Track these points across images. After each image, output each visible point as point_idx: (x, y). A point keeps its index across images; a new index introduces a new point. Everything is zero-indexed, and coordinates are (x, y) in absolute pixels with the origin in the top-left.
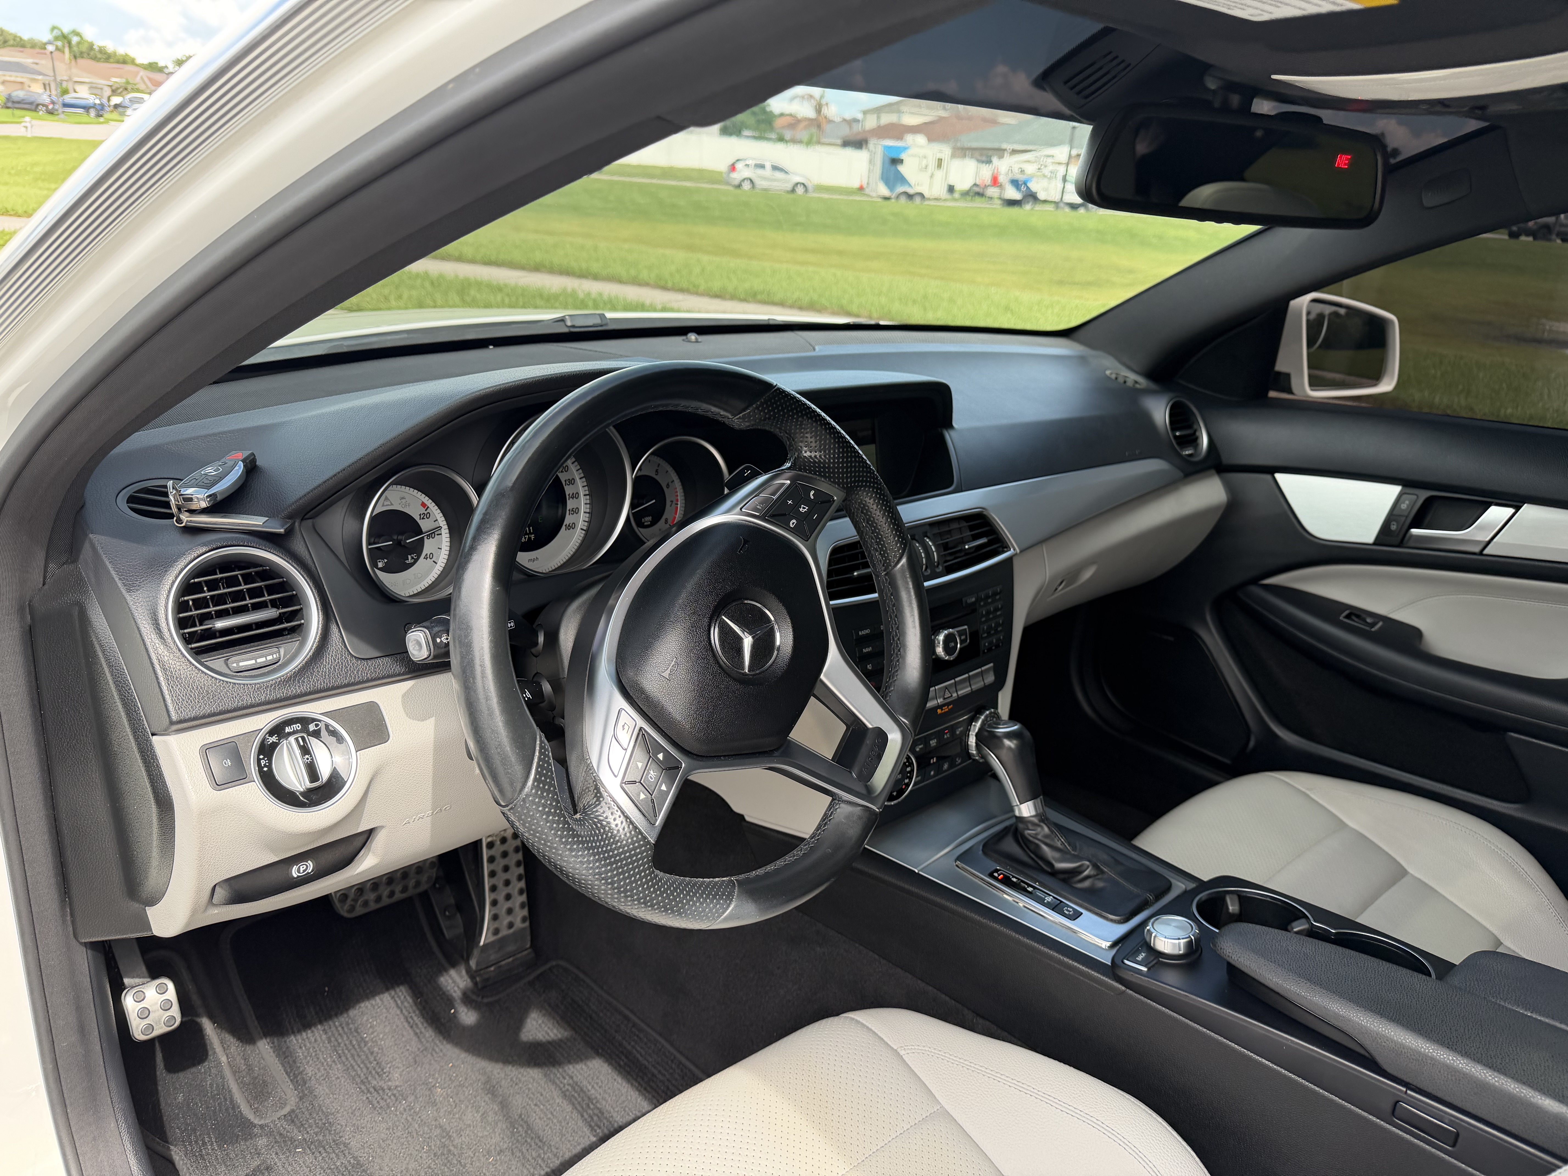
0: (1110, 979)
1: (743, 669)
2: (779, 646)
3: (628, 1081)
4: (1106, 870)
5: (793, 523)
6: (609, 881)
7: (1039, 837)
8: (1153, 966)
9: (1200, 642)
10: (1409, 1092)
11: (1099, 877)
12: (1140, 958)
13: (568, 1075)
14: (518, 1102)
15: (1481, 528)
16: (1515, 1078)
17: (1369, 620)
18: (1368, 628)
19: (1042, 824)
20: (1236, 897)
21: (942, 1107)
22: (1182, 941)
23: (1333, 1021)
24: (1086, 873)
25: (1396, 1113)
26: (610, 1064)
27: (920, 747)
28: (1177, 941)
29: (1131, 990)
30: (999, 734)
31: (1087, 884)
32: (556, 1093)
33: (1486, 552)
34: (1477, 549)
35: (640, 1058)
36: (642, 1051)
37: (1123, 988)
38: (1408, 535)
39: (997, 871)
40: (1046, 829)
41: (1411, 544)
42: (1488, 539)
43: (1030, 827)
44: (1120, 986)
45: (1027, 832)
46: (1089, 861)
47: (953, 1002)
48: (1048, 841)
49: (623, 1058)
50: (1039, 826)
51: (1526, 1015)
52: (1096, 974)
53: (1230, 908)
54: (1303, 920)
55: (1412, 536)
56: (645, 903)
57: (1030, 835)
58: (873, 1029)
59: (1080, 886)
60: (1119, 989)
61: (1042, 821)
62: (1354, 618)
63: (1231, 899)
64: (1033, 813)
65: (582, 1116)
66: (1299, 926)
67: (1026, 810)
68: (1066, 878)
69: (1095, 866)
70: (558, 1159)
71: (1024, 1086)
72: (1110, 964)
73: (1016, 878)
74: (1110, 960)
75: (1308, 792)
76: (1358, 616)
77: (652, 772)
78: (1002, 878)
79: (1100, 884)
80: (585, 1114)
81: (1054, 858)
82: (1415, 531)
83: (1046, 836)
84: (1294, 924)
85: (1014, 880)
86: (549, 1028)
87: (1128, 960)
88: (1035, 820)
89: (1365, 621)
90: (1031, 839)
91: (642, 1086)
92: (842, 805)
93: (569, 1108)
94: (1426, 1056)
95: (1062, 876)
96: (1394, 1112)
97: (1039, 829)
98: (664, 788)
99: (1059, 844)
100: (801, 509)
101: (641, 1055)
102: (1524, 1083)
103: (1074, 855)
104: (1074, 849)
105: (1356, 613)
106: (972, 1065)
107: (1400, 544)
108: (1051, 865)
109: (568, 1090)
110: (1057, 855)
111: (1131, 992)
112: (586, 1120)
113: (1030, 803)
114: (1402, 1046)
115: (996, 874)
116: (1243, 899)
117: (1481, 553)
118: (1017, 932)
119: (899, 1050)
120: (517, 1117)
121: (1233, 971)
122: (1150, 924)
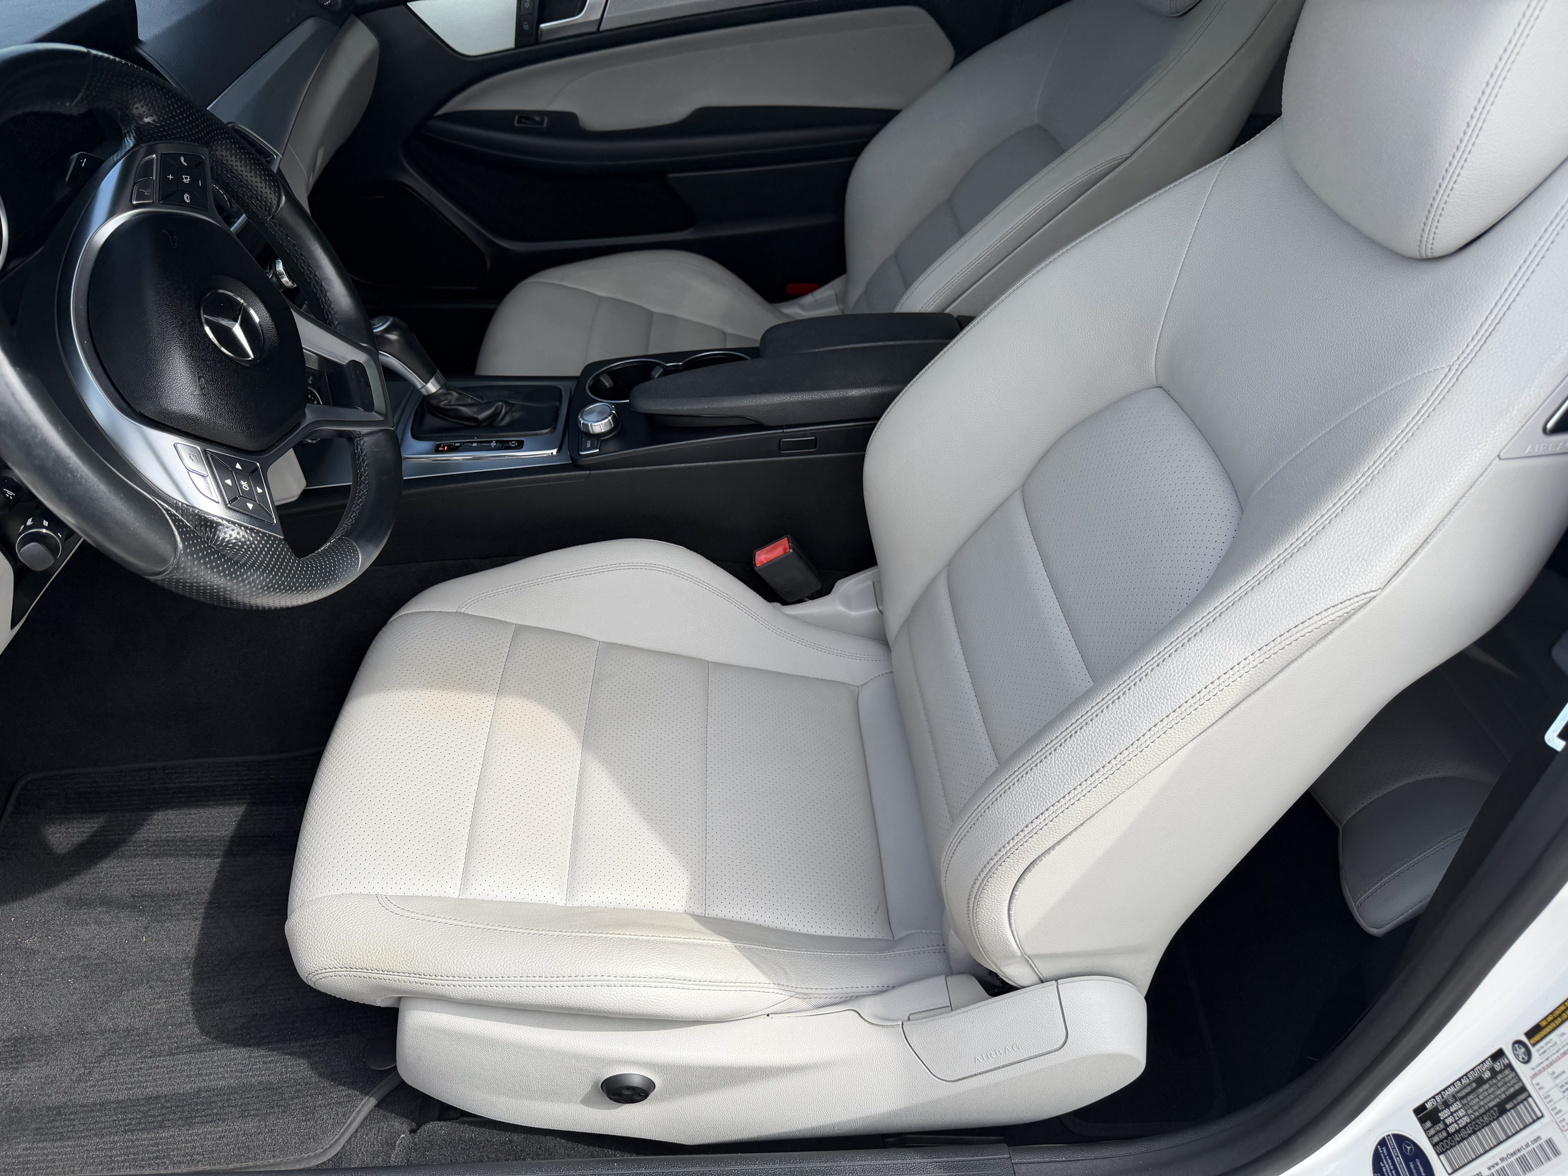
0: (575, 471)
1: (249, 356)
2: (260, 322)
3: (204, 806)
4: (513, 402)
5: (187, 198)
6: (276, 586)
7: (453, 403)
8: (600, 445)
9: (409, 190)
10: (785, 431)
11: (513, 409)
12: (589, 445)
13: (142, 842)
14: (119, 890)
15: (591, 6)
16: (834, 388)
17: (537, 119)
18: (538, 126)
19: (450, 391)
20: (606, 375)
21: (516, 625)
22: (610, 418)
23: (731, 414)
24: (503, 412)
25: (781, 448)
26: (172, 808)
27: (311, 378)
28: (607, 420)
29: (594, 470)
30: (379, 334)
31: (507, 419)
32: (146, 861)
33: (602, 28)
34: (594, 29)
35: (198, 785)
36: (192, 779)
37: (588, 472)
38: (539, 30)
39: (439, 445)
40: (455, 394)
41: (544, 38)
42: (599, 16)
43: (442, 398)
44: (585, 472)
45: (442, 404)
46: (500, 401)
47: (459, 561)
48: (461, 403)
49: (180, 795)
50: (448, 394)
51: (816, 352)
52: (565, 474)
53: (607, 384)
54: (658, 367)
55: (542, 31)
56: (311, 585)
57: (444, 405)
58: (428, 610)
59: (503, 423)
60: (585, 474)
61: (448, 389)
62: (523, 120)
63: (604, 378)
64: (438, 387)
65: (190, 855)
66: (657, 372)
67: (432, 387)
68: (490, 424)
69: (507, 403)
70: (205, 894)
71: (561, 575)
72: (571, 462)
73: (458, 443)
74: (570, 459)
75: (562, 283)
76: (527, 118)
77: (242, 483)
78: (447, 448)
79: (517, 415)
80: (191, 852)
81: (474, 413)
82: (542, 26)
83: (458, 400)
84: (653, 373)
85: (458, 445)
86: (78, 828)
87: (582, 451)
88: (441, 391)
89: (534, 120)
90: (448, 407)
91: (219, 800)
92: (365, 439)
93: (172, 860)
94: (787, 403)
95: (485, 424)
96: (780, 448)
97: (450, 397)
98: (260, 491)
99: (470, 401)
100: (185, 180)
101: (196, 782)
102: (839, 388)
103: (485, 403)
104: (482, 398)
105: (525, 116)
106: (517, 586)
107: (537, 42)
108: (475, 420)
109: (154, 850)
110: (475, 409)
111: (594, 472)
112: (196, 855)
113: (432, 380)
114: (774, 405)
115: (441, 449)
116: (611, 373)
117: (598, 31)
118: (491, 479)
119: (459, 610)
120: (131, 899)
121: (651, 418)
122: (581, 419)
